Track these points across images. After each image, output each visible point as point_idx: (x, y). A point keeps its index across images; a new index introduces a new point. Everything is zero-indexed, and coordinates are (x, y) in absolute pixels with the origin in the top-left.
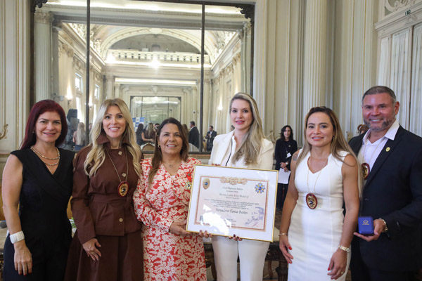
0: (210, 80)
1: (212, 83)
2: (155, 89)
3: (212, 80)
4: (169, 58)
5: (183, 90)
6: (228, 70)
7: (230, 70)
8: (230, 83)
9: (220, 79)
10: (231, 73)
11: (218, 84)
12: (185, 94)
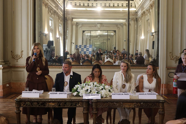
0: (135, 19)
1: (137, 21)
2: (99, 25)
3: (136, 19)
4: (108, 5)
5: (117, 26)
6: (147, 13)
7: (148, 12)
8: (149, 21)
9: (142, 18)
10: (149, 14)
11: (140, 21)
12: (119, 28)
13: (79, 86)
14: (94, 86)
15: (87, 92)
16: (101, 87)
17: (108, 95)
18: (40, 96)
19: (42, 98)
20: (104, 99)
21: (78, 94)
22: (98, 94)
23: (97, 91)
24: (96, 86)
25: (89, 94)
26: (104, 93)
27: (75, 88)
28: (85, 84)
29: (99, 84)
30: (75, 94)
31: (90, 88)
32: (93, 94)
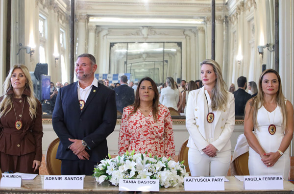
0: (223, 17)
1: (227, 22)
2: (145, 32)
3: (226, 17)
5: (184, 32)
6: (249, 4)
7: (251, 4)
8: (253, 22)
9: (238, 16)
10: (253, 7)
11: (236, 22)
12: (188, 38)
13: (109, 163)
14: (145, 161)
15: (127, 176)
16: (161, 164)
17: (175, 182)
18: (23, 184)
19: (27, 189)
20: (166, 190)
21: (109, 179)
22: (153, 180)
23: (150, 174)
24: (147, 162)
25: (133, 180)
26: (168, 178)
27: (100, 167)
28: (122, 158)
29: (156, 158)
30: (101, 179)
31: (135, 167)
32: (141, 180)
